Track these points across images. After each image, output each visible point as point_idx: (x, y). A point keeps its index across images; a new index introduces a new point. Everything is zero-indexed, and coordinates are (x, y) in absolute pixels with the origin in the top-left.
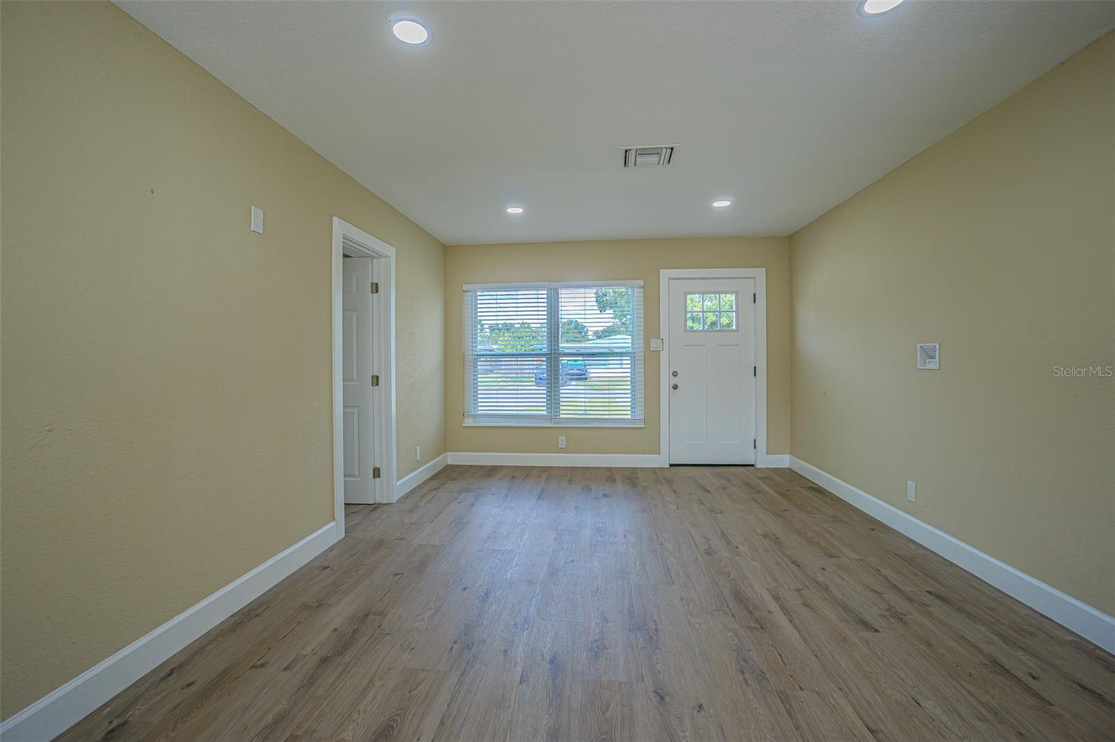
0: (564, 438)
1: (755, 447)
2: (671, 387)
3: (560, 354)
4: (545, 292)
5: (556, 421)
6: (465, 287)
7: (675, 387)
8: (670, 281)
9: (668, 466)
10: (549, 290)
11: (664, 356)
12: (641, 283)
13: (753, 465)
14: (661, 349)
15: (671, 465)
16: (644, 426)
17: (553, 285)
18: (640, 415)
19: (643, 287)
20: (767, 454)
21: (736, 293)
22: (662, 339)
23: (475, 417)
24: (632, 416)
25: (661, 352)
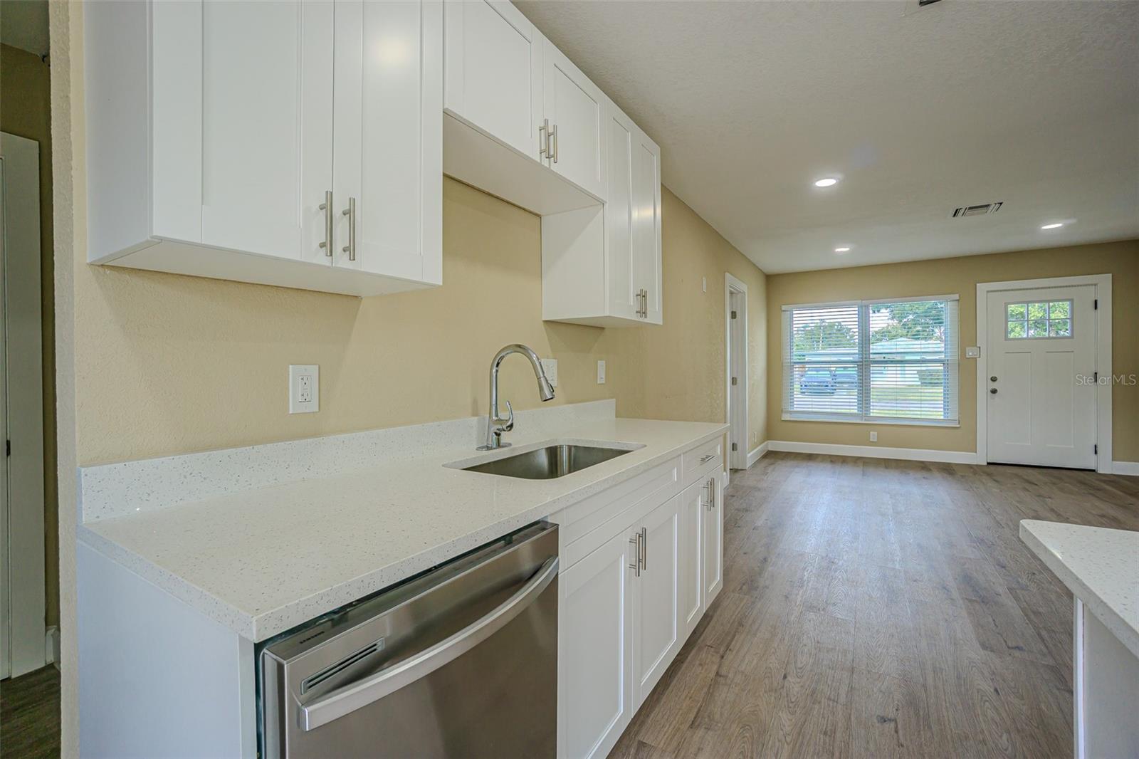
0: (876, 433)
1: (1096, 453)
2: (989, 391)
3: (871, 361)
4: (857, 309)
5: (866, 418)
6: (784, 308)
7: (994, 391)
8: (989, 294)
9: (986, 464)
10: (860, 307)
11: (981, 364)
12: (956, 296)
13: (1094, 471)
14: (978, 356)
15: (989, 464)
16: (958, 426)
17: (865, 302)
18: (954, 415)
19: (958, 300)
20: (1113, 460)
21: (1071, 300)
22: (980, 348)
23: (791, 412)
24: (945, 417)
25: (978, 359)
